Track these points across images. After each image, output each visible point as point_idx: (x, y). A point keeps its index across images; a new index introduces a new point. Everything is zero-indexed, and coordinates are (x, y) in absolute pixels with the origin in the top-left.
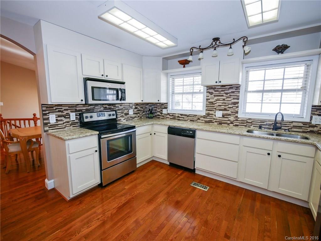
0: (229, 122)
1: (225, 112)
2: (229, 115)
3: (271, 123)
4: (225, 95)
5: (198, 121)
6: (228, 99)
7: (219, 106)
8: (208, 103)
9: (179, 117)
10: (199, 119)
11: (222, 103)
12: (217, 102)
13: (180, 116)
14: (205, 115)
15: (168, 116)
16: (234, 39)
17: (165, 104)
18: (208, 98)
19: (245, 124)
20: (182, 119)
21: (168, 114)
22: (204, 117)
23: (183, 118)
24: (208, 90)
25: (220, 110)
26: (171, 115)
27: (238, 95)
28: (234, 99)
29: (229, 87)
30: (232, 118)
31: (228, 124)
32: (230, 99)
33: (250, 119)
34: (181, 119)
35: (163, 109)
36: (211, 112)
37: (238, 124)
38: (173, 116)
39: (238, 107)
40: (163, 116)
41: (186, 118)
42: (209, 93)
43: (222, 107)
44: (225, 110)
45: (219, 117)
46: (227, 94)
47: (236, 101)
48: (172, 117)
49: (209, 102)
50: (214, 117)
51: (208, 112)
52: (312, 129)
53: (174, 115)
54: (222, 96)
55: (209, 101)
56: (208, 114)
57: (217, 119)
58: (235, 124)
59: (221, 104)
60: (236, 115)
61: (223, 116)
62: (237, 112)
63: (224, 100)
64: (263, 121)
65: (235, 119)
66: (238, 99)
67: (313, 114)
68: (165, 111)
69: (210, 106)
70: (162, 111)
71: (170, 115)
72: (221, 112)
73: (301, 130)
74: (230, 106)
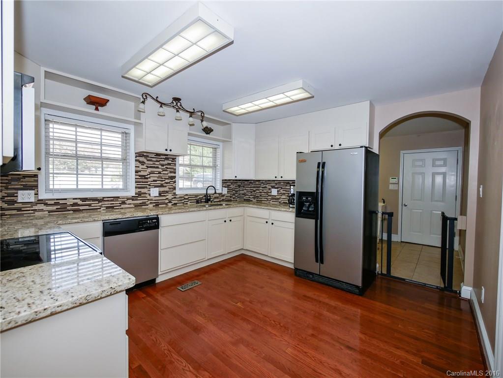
0: (167, 201)
1: (162, 189)
2: (167, 192)
3: (201, 196)
4: (160, 167)
5: (123, 206)
6: (164, 172)
7: (154, 181)
8: (138, 177)
9: (79, 205)
10: (124, 203)
11: (158, 177)
12: (152, 175)
13: (80, 202)
14: (134, 195)
15: (41, 207)
16: (194, 109)
17: (27, 179)
18: (138, 169)
19: (183, 201)
20: (87, 207)
21: (41, 202)
22: (133, 199)
23: (90, 205)
24: (138, 158)
25: (156, 187)
26: (53, 202)
27: (174, 167)
28: (171, 172)
29: (164, 157)
30: (170, 196)
31: (166, 204)
32: (166, 172)
33: (187, 195)
34: (81, 208)
35: (20, 192)
36: (143, 191)
37: (176, 202)
38: (56, 204)
39: (175, 182)
40: (19, 209)
41: (95, 204)
42: (140, 162)
43: (158, 182)
44: (162, 186)
45: (155, 197)
46: (163, 165)
47: (173, 175)
48: (54, 208)
49: (140, 176)
50: (149, 197)
51: (139, 190)
52: (222, 198)
53: (61, 202)
54: (158, 168)
55: (139, 174)
56: (139, 194)
57: (152, 200)
58: (173, 202)
59: (156, 179)
60: (174, 192)
61: (160, 195)
62: (175, 188)
63: (160, 173)
64: (196, 196)
65: (173, 197)
66: (175, 173)
67: (223, 186)
68: (25, 196)
69: (142, 181)
70: (12, 195)
71: (46, 204)
72: (157, 189)
73: (218, 200)
74: (167, 181)
